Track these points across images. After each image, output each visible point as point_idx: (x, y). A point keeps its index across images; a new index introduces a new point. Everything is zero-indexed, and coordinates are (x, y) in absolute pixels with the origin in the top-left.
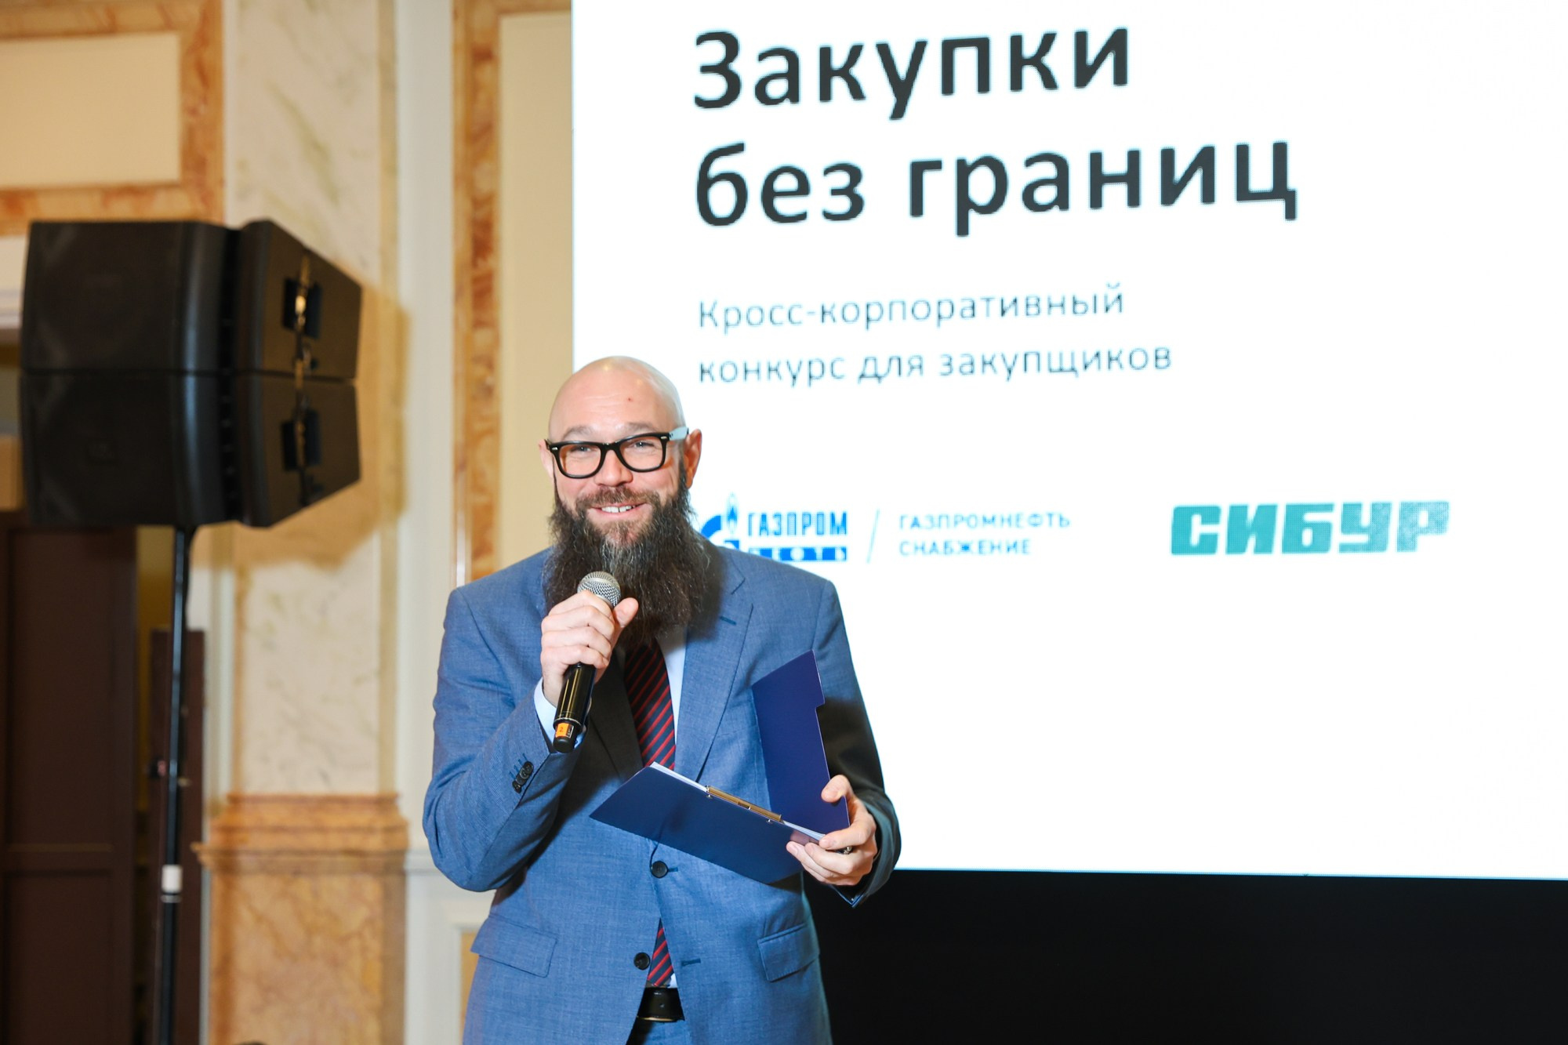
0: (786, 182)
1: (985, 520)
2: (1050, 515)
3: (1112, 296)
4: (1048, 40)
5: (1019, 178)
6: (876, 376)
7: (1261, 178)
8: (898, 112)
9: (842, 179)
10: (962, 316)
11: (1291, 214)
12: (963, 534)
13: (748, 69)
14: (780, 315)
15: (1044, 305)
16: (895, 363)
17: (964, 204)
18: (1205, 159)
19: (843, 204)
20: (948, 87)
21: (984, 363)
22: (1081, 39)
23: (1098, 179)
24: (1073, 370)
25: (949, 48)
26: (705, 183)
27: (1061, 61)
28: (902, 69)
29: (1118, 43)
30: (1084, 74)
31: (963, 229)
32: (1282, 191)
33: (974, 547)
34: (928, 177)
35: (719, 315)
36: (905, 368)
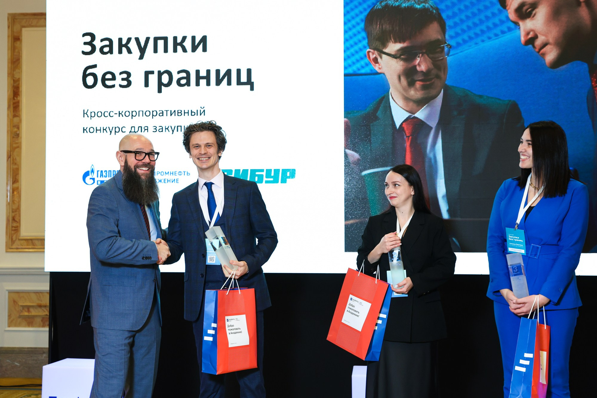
0: (109, 76)
1: (166, 173)
2: (184, 172)
3: (202, 110)
4: (184, 38)
5: (176, 77)
6: (135, 132)
7: (244, 79)
8: (141, 57)
9: (125, 76)
10: (159, 115)
11: (252, 89)
13: (98, 44)
14: (107, 114)
15: (183, 113)
16: (140, 128)
17: (160, 84)
18: (229, 73)
19: (125, 83)
20: (156, 51)
21: (166, 129)
22: (193, 38)
23: (198, 78)
25: (156, 39)
26: (85, 76)
27: (188, 44)
28: (142, 45)
29: (204, 40)
31: (160, 91)
32: (250, 83)
33: (163, 181)
34: (150, 76)
35: (89, 114)
36: (143, 130)
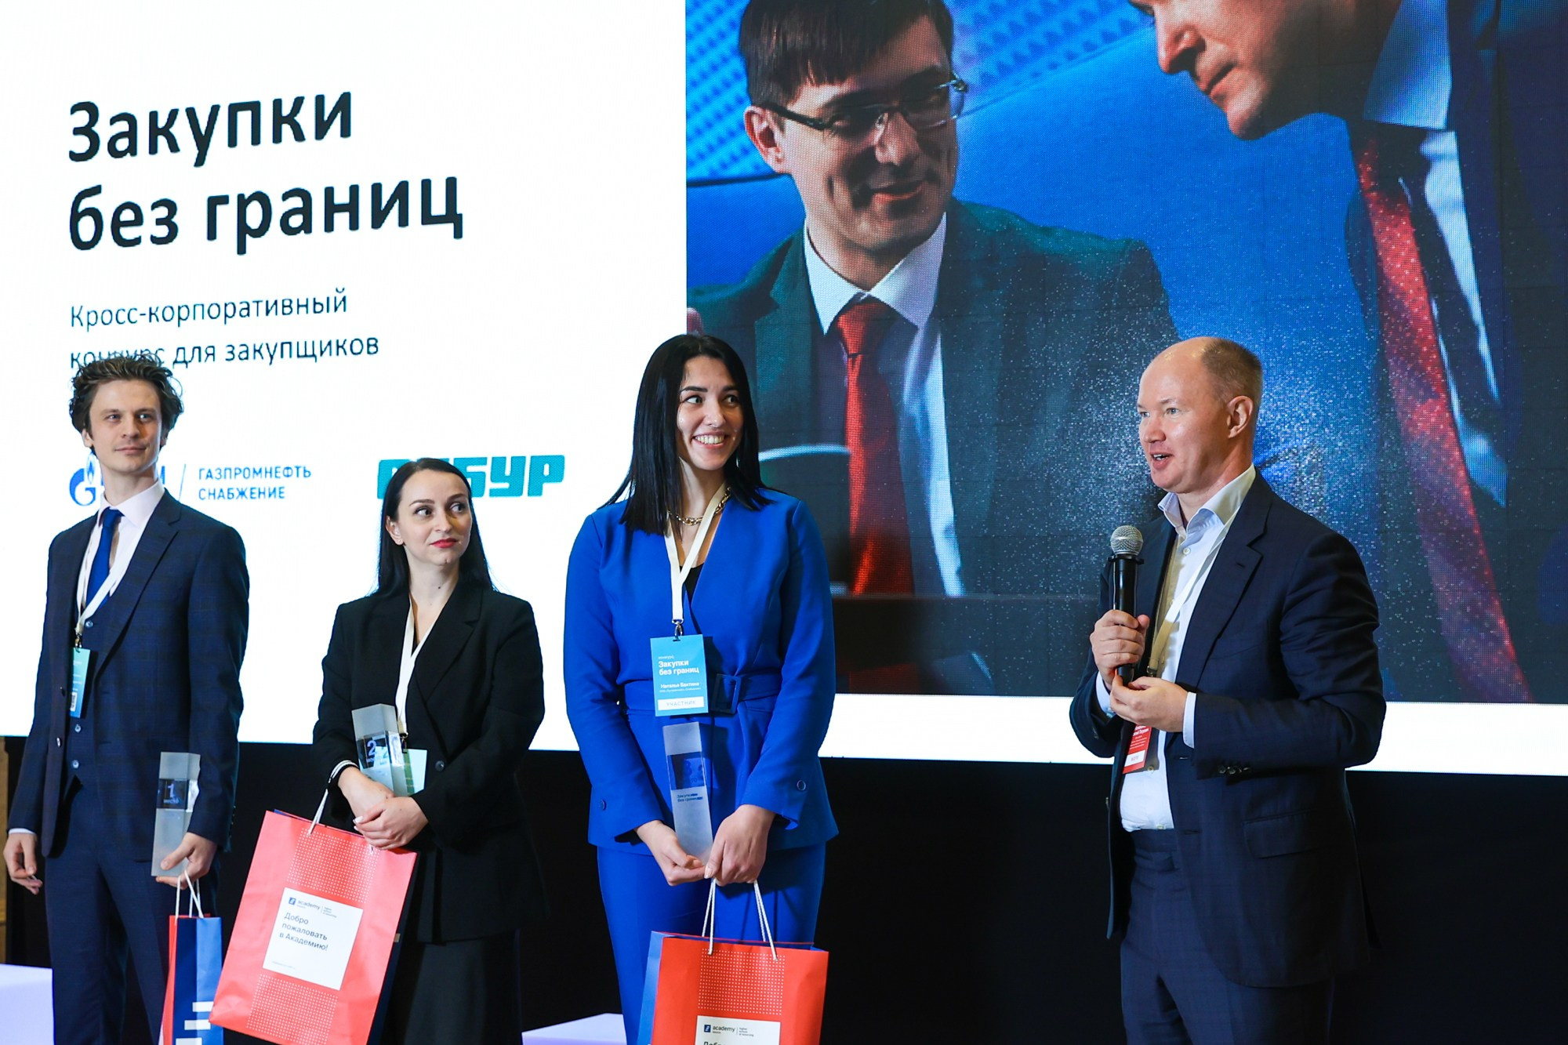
0: (128, 215)
1: (255, 471)
2: (298, 468)
3: (339, 299)
4: (298, 102)
5: (279, 208)
6: (185, 362)
7: (438, 207)
8: (200, 161)
9: (163, 212)
10: (241, 315)
11: (458, 234)
12: (239, 483)
13: (104, 130)
14: (123, 317)
15: (294, 305)
16: (197, 350)
17: (243, 230)
18: (402, 190)
19: (163, 231)
20: (232, 142)
21: (255, 351)
22: (320, 100)
23: (331, 208)
24: (314, 355)
25: (234, 109)
26: (75, 217)
27: (307, 119)
28: (203, 126)
29: (344, 102)
30: (321, 130)
31: (241, 249)
32: (453, 217)
33: (248, 493)
34: (220, 209)
35: (83, 317)
36: (204, 355)
